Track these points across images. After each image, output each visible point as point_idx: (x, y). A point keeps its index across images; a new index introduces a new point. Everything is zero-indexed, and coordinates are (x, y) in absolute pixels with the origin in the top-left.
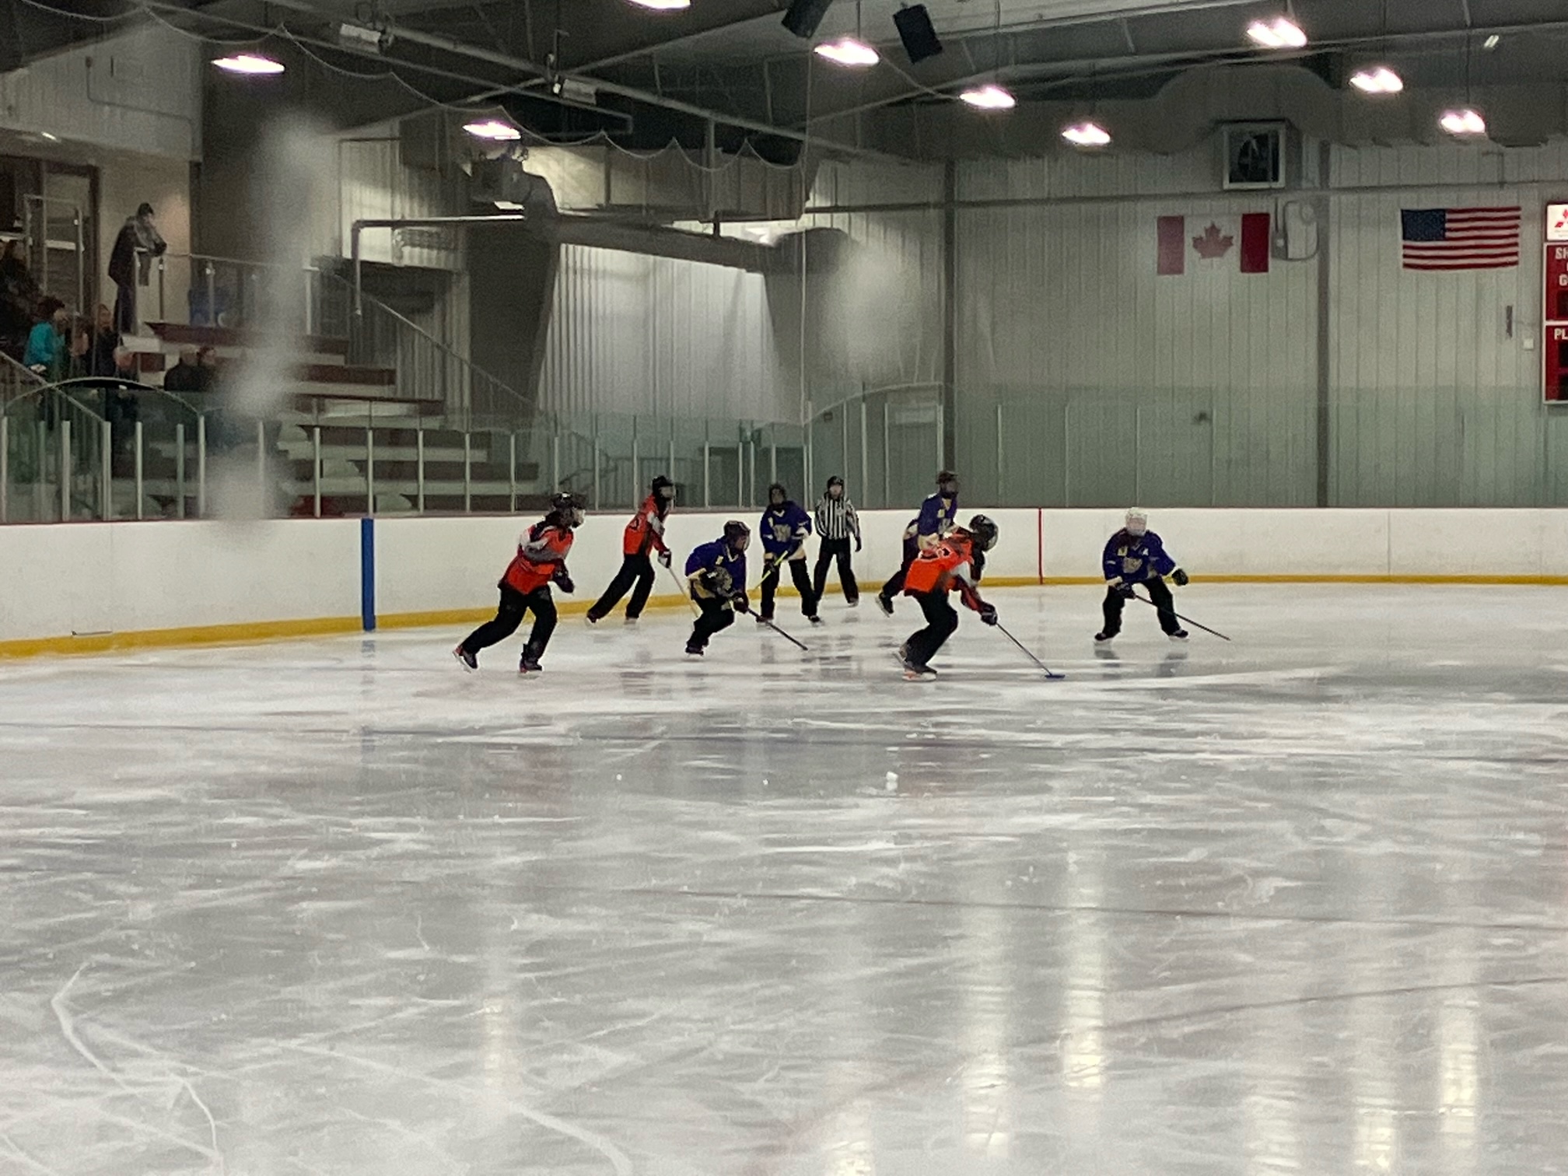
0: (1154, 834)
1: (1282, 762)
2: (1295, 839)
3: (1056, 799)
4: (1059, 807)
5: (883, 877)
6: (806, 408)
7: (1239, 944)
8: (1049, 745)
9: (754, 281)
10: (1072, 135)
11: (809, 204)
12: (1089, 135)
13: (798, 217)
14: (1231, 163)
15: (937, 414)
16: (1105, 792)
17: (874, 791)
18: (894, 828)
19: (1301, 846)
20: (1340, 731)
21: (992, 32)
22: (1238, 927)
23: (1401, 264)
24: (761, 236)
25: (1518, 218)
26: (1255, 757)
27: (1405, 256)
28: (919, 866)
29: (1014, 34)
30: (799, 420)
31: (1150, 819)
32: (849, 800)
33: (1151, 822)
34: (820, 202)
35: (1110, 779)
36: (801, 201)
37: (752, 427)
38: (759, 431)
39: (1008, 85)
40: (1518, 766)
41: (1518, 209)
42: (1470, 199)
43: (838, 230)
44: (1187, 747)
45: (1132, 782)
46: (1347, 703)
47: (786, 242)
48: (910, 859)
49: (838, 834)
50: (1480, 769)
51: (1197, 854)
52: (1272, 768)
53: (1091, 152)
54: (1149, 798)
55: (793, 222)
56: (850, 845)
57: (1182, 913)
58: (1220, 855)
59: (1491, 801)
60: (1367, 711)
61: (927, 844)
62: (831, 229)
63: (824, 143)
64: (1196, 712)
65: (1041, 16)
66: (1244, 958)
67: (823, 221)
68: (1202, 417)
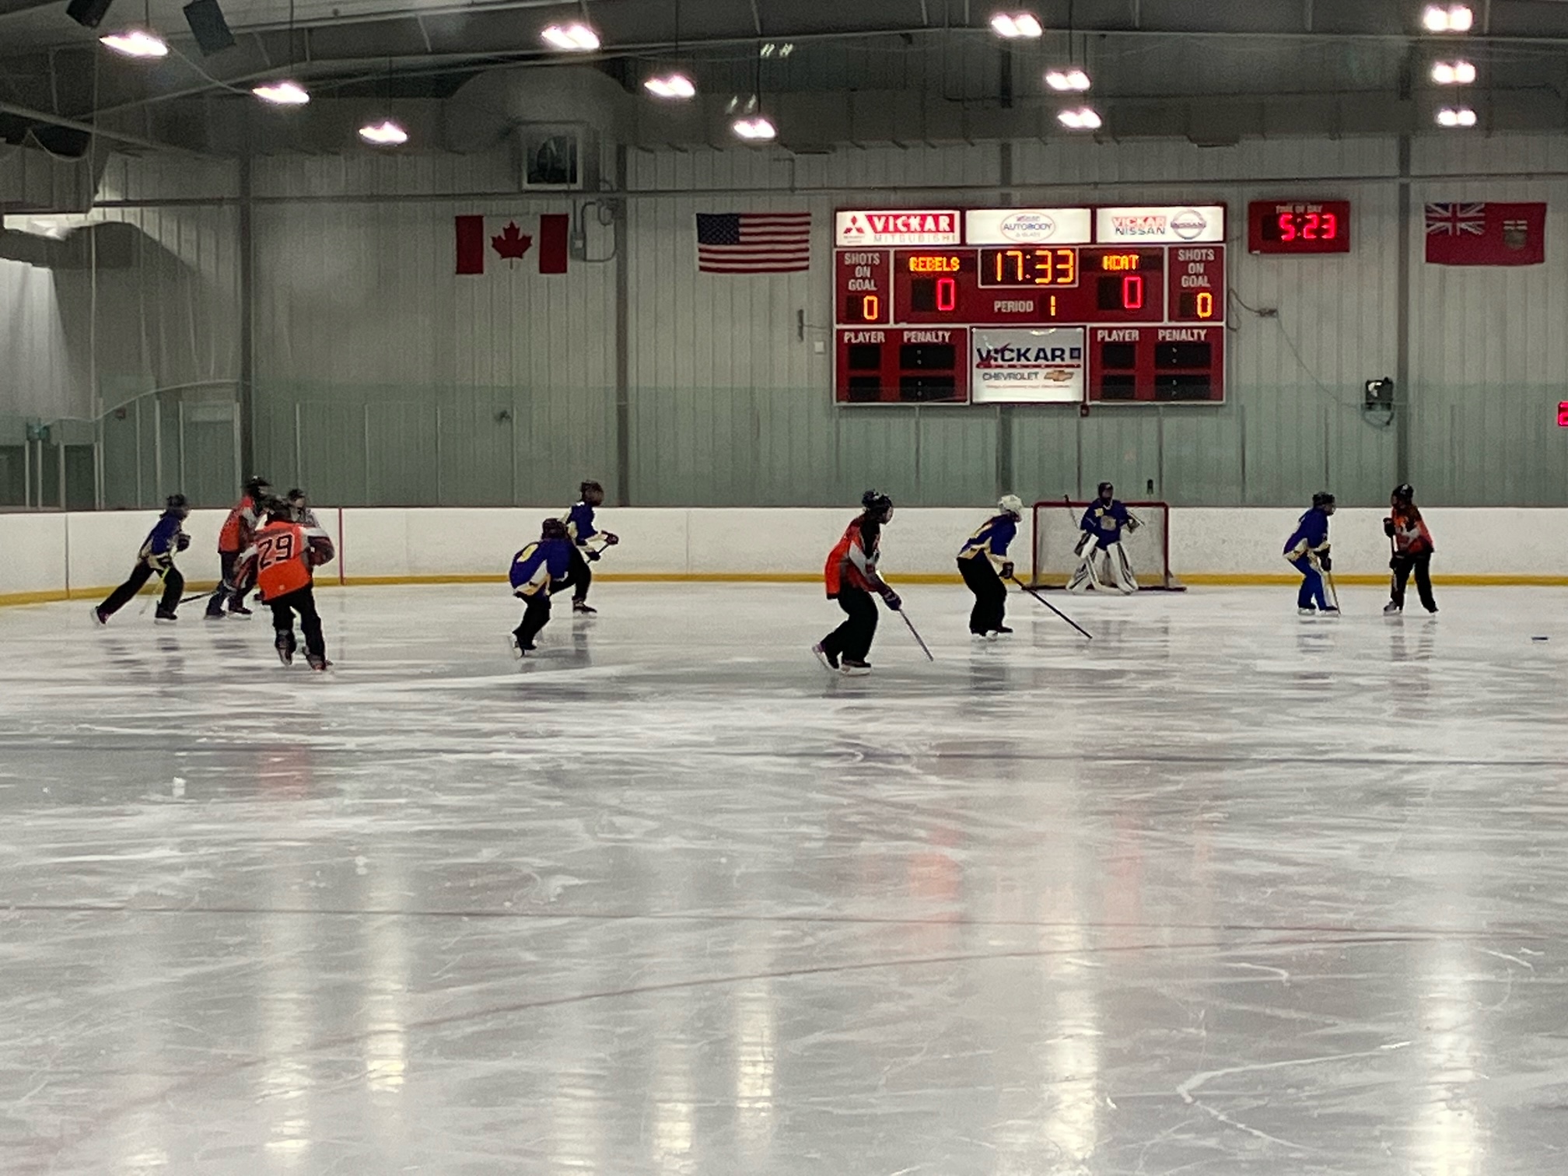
0: (446, 835)
1: (577, 760)
2: (586, 836)
3: (347, 802)
4: (350, 810)
5: (165, 886)
6: (97, 404)
7: (525, 943)
8: (342, 748)
9: (41, 277)
10: (369, 133)
11: (98, 198)
12: (389, 133)
13: (86, 212)
14: (530, 165)
15: (234, 413)
16: (398, 794)
17: (159, 797)
18: (179, 835)
19: (591, 843)
20: (636, 729)
21: (287, 26)
22: (524, 926)
23: (697, 268)
24: (48, 229)
25: (808, 223)
26: (551, 756)
27: (701, 259)
28: (205, 874)
29: (310, 30)
30: (89, 417)
31: (442, 820)
32: (132, 807)
33: (444, 823)
34: (109, 196)
35: (403, 781)
36: (89, 195)
37: (39, 424)
38: (47, 428)
39: (304, 81)
40: (806, 760)
41: (809, 215)
42: (760, 205)
43: (130, 225)
44: (484, 747)
45: (425, 783)
46: (643, 701)
47: (76, 236)
48: (194, 866)
49: (118, 842)
50: (767, 763)
51: (487, 854)
52: (567, 766)
53: (389, 150)
54: (443, 799)
55: (82, 216)
56: (131, 854)
57: (468, 914)
58: (513, 855)
59: (776, 794)
60: (663, 708)
61: (213, 850)
62: (123, 224)
63: (114, 136)
64: (496, 712)
65: (336, 12)
66: (529, 957)
67: (114, 215)
68: (503, 416)
